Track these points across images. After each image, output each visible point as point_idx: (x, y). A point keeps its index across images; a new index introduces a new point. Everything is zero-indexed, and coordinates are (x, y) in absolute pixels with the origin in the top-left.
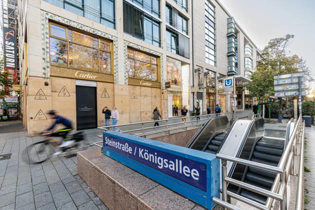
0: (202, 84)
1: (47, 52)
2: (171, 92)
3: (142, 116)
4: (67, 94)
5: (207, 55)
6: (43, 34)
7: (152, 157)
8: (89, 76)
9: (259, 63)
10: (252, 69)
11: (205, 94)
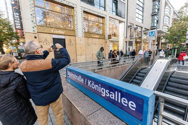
0: (133, 36)
1: (34, 17)
2: (112, 41)
3: (93, 57)
4: (48, 44)
5: (137, 15)
6: (30, 5)
7: (97, 87)
8: (60, 32)
9: (174, 20)
10: (169, 24)
11: (134, 43)
